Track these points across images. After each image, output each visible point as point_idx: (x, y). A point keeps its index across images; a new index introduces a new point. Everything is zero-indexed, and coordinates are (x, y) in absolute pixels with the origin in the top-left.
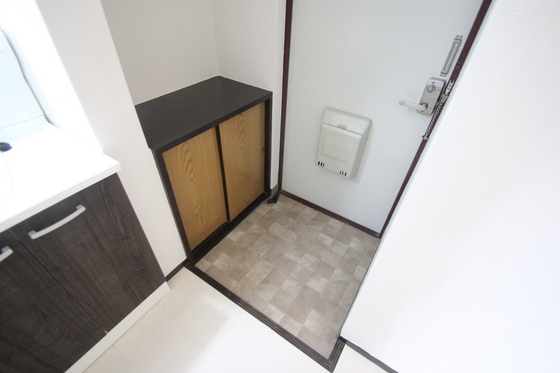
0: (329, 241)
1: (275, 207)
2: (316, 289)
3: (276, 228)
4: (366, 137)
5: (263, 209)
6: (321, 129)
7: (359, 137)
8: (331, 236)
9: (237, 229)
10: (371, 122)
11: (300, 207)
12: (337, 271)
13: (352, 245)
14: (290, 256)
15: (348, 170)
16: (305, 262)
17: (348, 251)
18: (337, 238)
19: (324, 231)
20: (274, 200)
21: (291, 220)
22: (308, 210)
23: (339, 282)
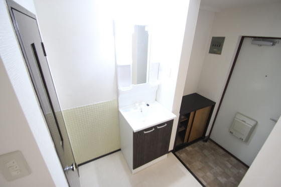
0: (230, 166)
1: (206, 144)
2: (221, 181)
3: (206, 152)
4: (254, 128)
5: (201, 143)
6: (234, 119)
7: (251, 127)
8: (231, 164)
9: (190, 146)
10: (257, 122)
11: (217, 147)
12: (232, 179)
13: (241, 171)
14: (211, 164)
15: (244, 138)
16: (218, 169)
17: (238, 173)
18: (234, 166)
19: (228, 161)
20: (206, 141)
21: (213, 151)
22: (221, 150)
23: (232, 183)
